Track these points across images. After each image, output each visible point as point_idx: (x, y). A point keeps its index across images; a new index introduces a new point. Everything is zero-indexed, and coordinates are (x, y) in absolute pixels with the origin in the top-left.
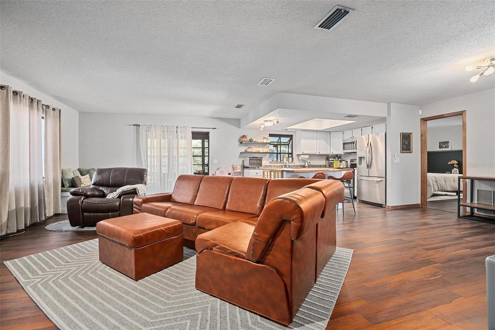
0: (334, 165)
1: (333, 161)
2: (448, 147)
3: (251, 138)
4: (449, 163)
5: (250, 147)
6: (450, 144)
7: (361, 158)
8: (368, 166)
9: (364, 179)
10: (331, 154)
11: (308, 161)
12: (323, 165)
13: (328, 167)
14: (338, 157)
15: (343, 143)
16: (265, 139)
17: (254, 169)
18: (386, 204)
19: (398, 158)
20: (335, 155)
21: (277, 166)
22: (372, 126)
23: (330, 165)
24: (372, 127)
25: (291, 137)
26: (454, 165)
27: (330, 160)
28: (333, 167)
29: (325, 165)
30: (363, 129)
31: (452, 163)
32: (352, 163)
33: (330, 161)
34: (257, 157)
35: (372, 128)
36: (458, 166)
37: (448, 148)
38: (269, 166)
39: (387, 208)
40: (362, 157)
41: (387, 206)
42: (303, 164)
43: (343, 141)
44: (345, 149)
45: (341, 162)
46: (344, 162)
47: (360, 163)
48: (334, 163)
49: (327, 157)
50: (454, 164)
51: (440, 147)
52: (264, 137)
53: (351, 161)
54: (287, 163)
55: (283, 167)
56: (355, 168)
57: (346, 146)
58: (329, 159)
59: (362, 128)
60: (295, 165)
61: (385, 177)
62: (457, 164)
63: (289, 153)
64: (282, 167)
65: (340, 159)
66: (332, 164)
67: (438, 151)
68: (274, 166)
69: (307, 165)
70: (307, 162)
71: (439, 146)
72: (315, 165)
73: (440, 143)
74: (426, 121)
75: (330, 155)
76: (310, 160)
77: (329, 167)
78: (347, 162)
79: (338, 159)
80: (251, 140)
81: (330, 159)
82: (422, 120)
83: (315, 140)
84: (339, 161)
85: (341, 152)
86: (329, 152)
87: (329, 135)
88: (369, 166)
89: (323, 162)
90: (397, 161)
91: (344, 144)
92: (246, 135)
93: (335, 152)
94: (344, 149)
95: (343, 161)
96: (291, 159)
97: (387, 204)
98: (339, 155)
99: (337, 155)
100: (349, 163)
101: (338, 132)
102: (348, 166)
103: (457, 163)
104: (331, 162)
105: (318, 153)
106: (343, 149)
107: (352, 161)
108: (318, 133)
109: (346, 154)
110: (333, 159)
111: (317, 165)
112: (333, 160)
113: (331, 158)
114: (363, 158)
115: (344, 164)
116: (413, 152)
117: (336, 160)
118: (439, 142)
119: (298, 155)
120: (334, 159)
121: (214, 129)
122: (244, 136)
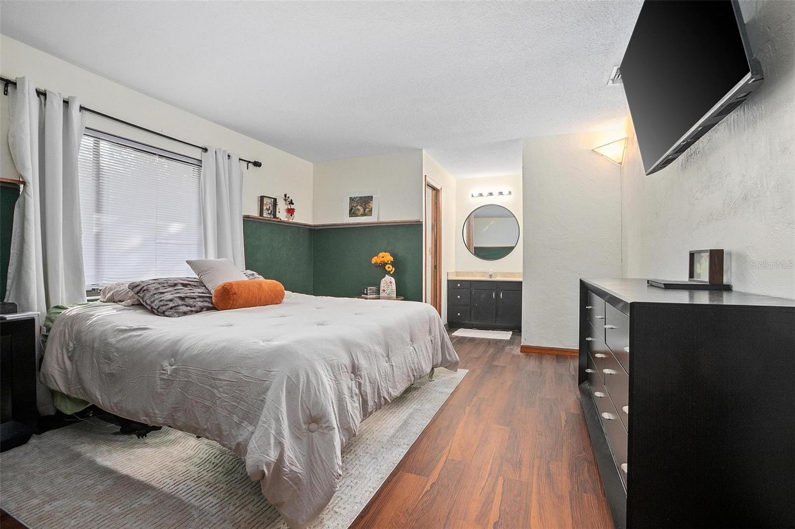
2: (370, 213)
4: (374, 260)
6: (374, 205)
26: (387, 267)
31: (382, 259)
36: (394, 269)
37: (371, 215)
50: (387, 264)
51: (352, 213)
62: (393, 264)
67: (348, 224)
71: (350, 211)
73: (352, 200)
103: (392, 259)
118: (350, 198)
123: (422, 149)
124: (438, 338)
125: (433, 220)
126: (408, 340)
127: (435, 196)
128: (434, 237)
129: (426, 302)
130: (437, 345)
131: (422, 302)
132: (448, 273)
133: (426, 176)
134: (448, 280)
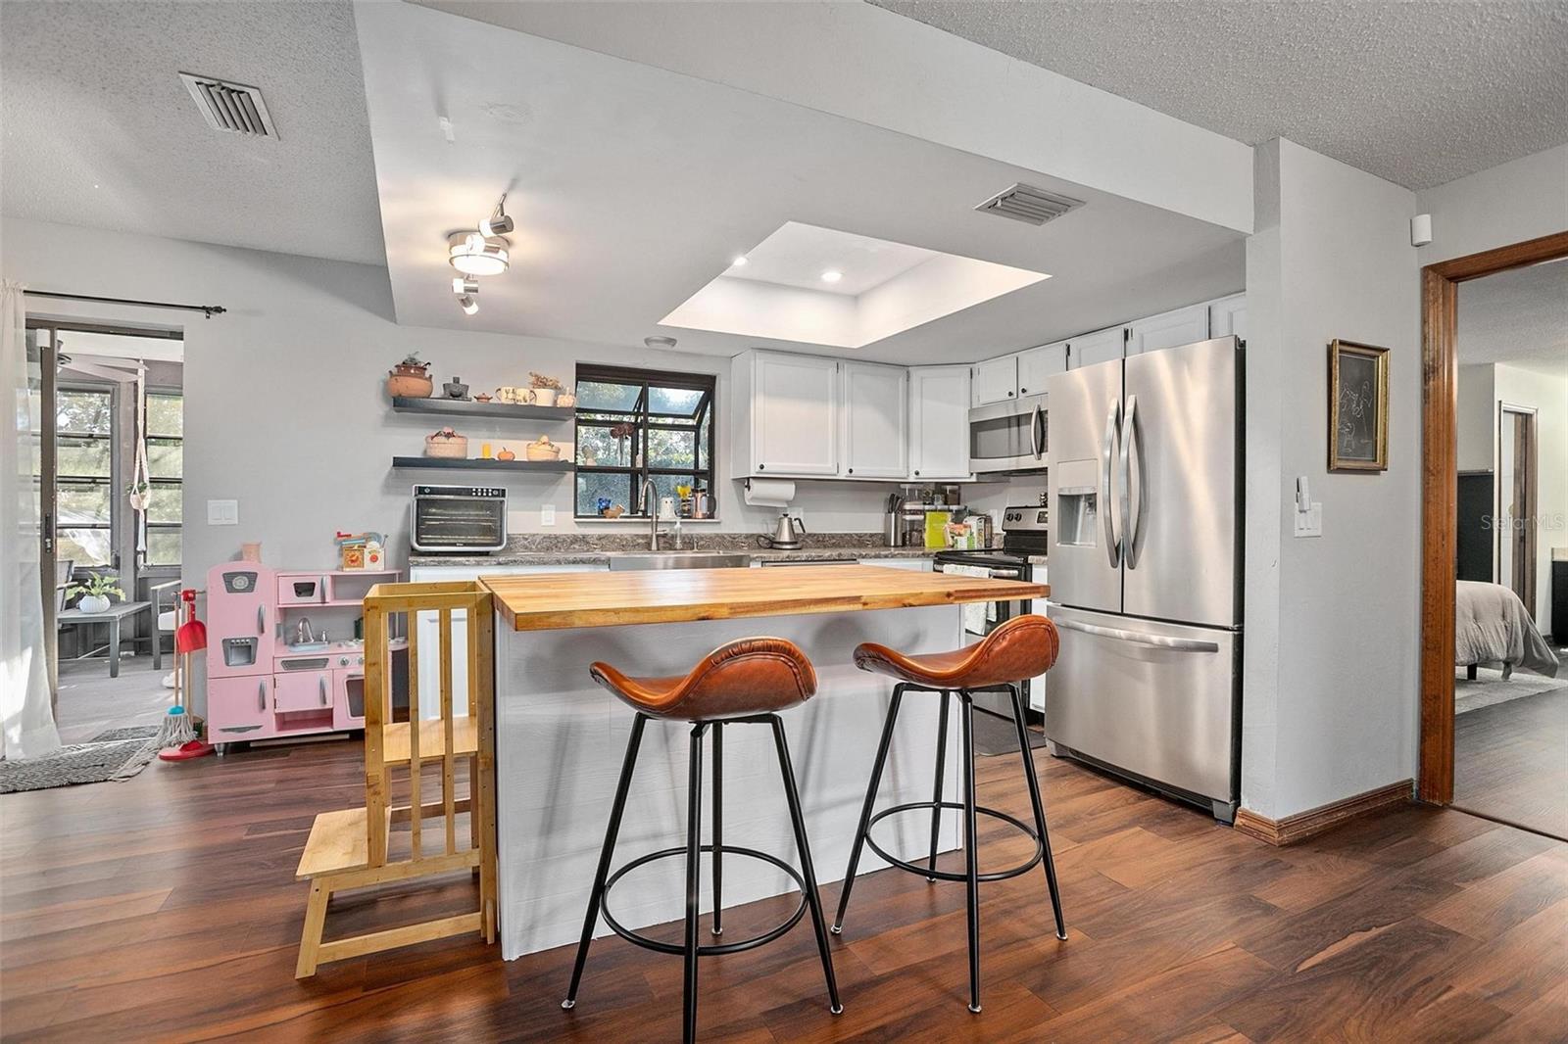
0: (926, 536)
1: (922, 517)
3: (456, 380)
5: (447, 430)
7: (1070, 502)
8: (1117, 549)
9: (1088, 627)
10: (912, 479)
11: (793, 515)
12: (872, 535)
13: (896, 546)
14: (946, 494)
15: (971, 424)
16: (545, 385)
17: (439, 564)
18: (1238, 804)
19: (1317, 506)
20: (932, 487)
21: (622, 538)
22: (1126, 326)
23: (904, 535)
24: (1126, 332)
25: (706, 384)
27: (904, 512)
28: (922, 544)
29: (884, 535)
30: (1074, 343)
32: (1015, 526)
33: (908, 517)
34: (469, 492)
35: (1126, 338)
38: (575, 539)
39: (1243, 829)
40: (1078, 497)
41: (1245, 815)
42: (767, 529)
43: (972, 411)
44: (982, 451)
45: (958, 518)
46: (972, 522)
47: (1068, 533)
48: (927, 526)
49: (894, 496)
52: (538, 378)
53: (1009, 517)
54: (678, 525)
55: (654, 546)
56: (1031, 559)
57: (983, 435)
58: (902, 503)
59: (1067, 341)
60: (722, 537)
61: (1230, 623)
63: (697, 473)
64: (648, 546)
65: (954, 508)
66: (917, 528)
68: (600, 538)
69: (786, 537)
70: (786, 520)
72: (832, 536)
74: (1456, 279)
75: (907, 486)
76: (805, 511)
77: (904, 544)
78: (988, 520)
79: (945, 503)
80: (455, 392)
81: (907, 507)
82: (1431, 275)
83: (831, 407)
84: (949, 515)
85: (957, 467)
86: (901, 468)
87: (901, 382)
88: (1123, 553)
89: (872, 520)
90: (1309, 524)
91: (976, 428)
92: (422, 360)
93: (933, 470)
94: (974, 454)
95: (971, 514)
96: (702, 502)
97: (1245, 805)
98: (948, 488)
99: (940, 487)
100: (998, 528)
101: (948, 370)
102: (991, 540)
104: (912, 522)
105: (843, 475)
106: (968, 455)
107: (1012, 515)
108: (847, 367)
109: (984, 478)
110: (920, 507)
111: (842, 536)
112: (922, 512)
113: (912, 499)
114: (1082, 504)
115: (974, 530)
116: (1389, 466)
117: (935, 511)
119: (745, 483)
120: (927, 507)
121: (215, 316)
122: (410, 367)
123: (1493, 364)
124: (1517, 627)
125: (1518, 463)
126: (1471, 616)
127: (1522, 425)
128: (1518, 491)
129: (1499, 583)
130: (1517, 634)
131: (1492, 582)
132: (1553, 549)
133: (1500, 402)
134: (1553, 562)
